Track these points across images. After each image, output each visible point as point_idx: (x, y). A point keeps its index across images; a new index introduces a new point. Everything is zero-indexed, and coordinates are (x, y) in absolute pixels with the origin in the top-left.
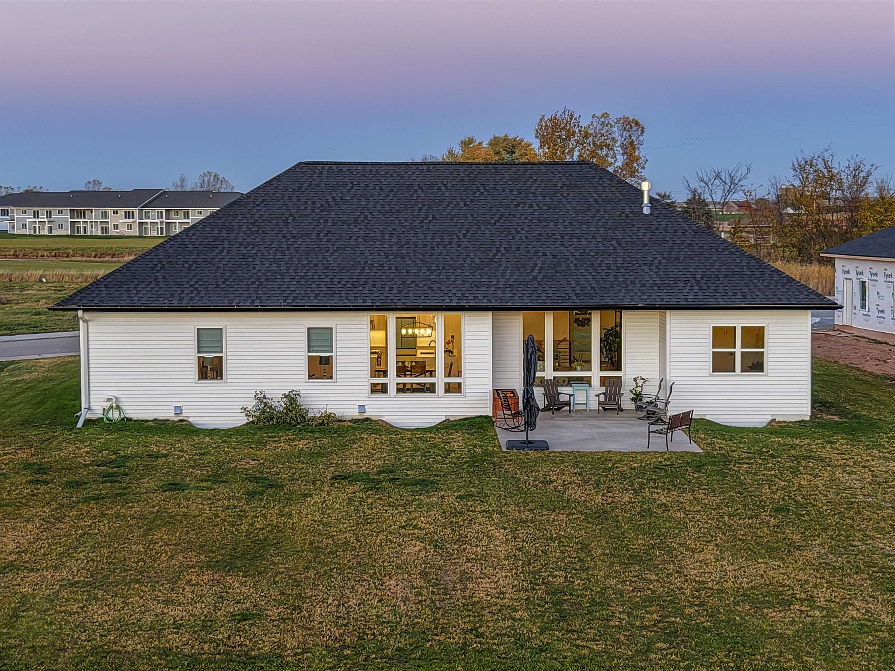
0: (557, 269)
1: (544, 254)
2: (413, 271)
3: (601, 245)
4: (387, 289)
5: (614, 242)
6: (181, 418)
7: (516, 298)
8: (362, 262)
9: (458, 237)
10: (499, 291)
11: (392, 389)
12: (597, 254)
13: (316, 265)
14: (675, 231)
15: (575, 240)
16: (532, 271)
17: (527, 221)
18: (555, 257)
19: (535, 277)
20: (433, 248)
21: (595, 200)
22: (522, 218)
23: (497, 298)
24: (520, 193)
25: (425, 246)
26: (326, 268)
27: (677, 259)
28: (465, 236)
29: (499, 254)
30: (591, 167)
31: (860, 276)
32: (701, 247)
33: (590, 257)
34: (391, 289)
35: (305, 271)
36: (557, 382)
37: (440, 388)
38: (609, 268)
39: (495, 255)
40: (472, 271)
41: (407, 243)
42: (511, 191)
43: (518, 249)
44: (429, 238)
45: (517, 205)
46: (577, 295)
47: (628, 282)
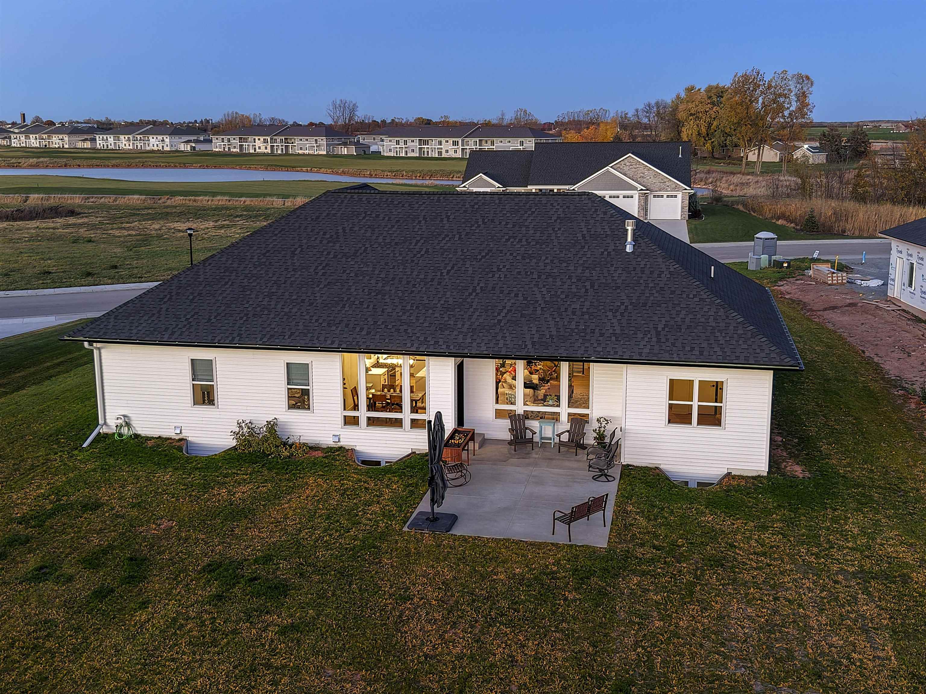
0: (524, 312)
1: (516, 295)
2: (387, 311)
3: (574, 286)
4: (358, 329)
5: (588, 284)
6: (181, 437)
7: (475, 344)
8: (346, 299)
9: (442, 273)
10: (461, 336)
11: (363, 421)
12: (567, 296)
13: (303, 301)
14: (652, 273)
15: (551, 279)
16: (499, 314)
17: (511, 257)
18: (525, 299)
19: (500, 321)
20: (414, 285)
21: (584, 237)
22: (508, 254)
23: (456, 344)
24: (514, 226)
25: (408, 283)
26: (311, 304)
27: (645, 304)
28: (448, 273)
29: (474, 294)
30: (589, 199)
31: (909, 258)
32: (673, 292)
33: (559, 300)
34: (362, 329)
35: (290, 307)
36: (527, 416)
37: (407, 423)
38: (574, 313)
39: (470, 294)
40: (442, 312)
41: (394, 279)
42: (507, 224)
43: (494, 288)
44: (415, 273)
45: (507, 240)
46: (533, 343)
47: (588, 331)
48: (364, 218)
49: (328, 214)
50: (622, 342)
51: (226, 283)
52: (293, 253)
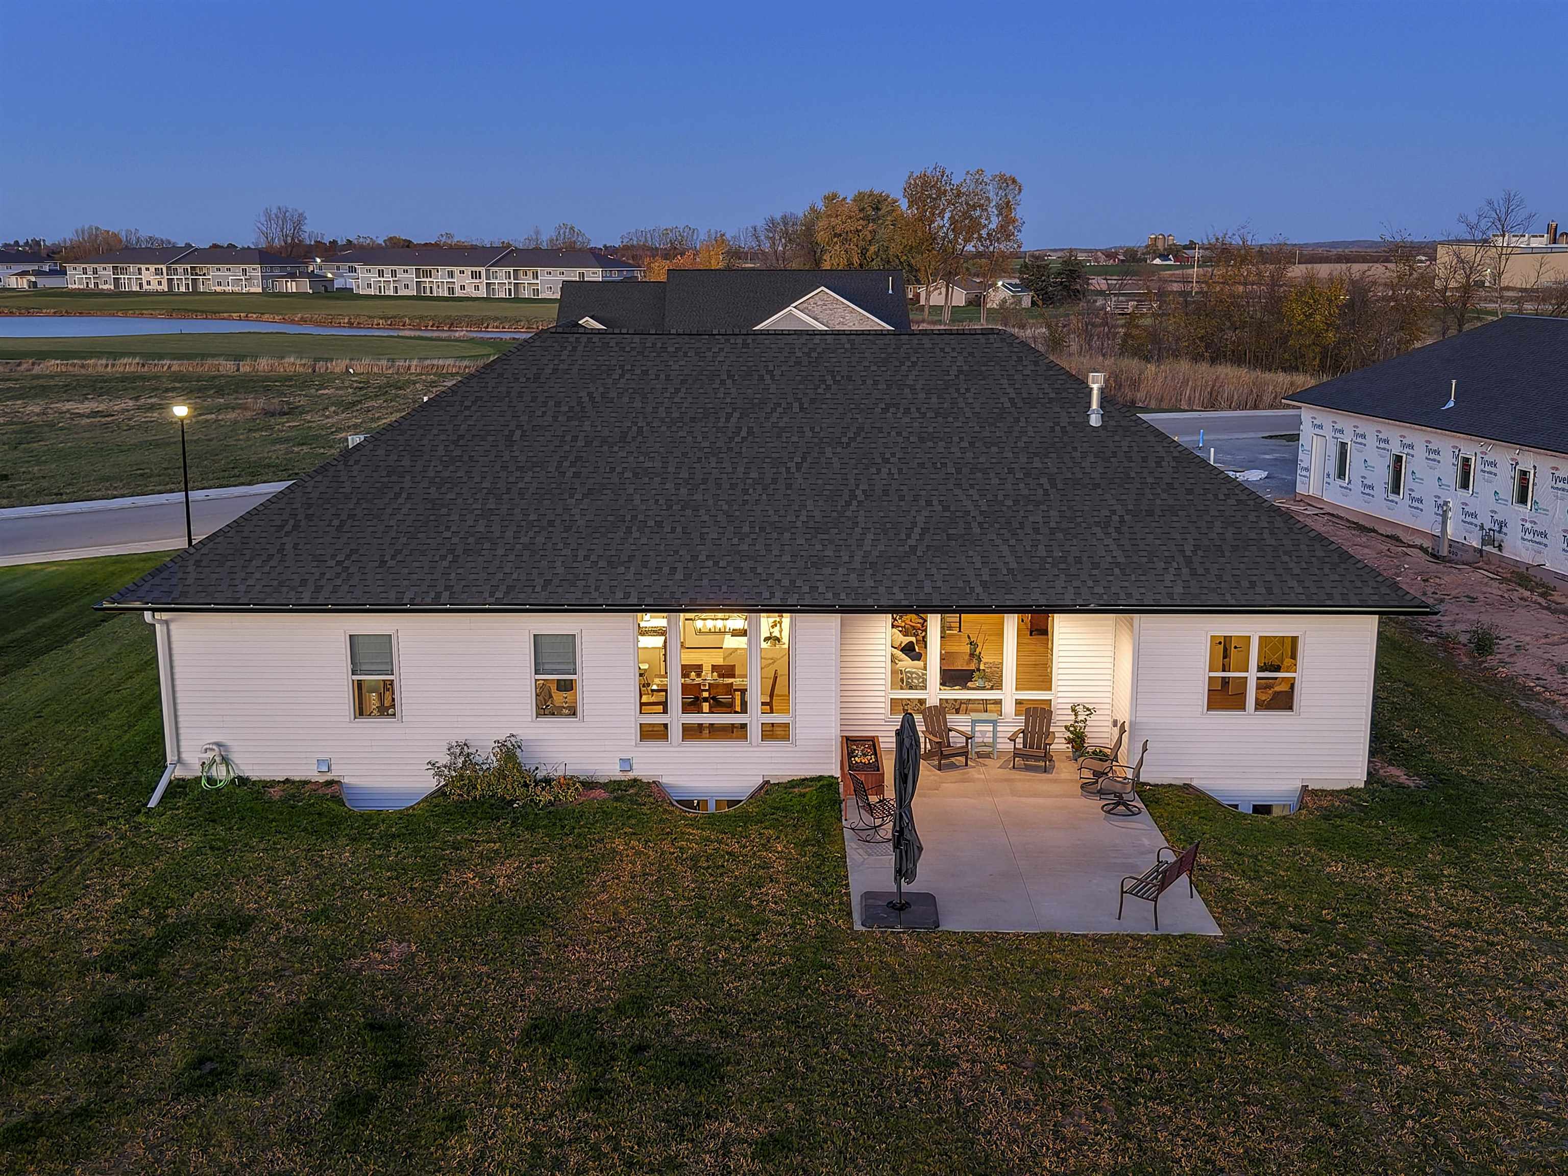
0: (950, 531)
1: (929, 503)
2: (711, 536)
3: (1022, 486)
4: (666, 570)
5: (1044, 481)
6: (329, 778)
7: (882, 590)
8: (628, 518)
9: (788, 469)
10: (853, 576)
11: (675, 732)
12: (1016, 502)
13: (551, 523)
14: (1144, 459)
15: (979, 475)
16: (909, 536)
17: (900, 439)
18: (946, 508)
19: (913, 549)
20: (745, 492)
21: (1012, 401)
22: (893, 433)
23: (849, 591)
24: (889, 387)
25: (733, 486)
26: (567, 529)
27: (1150, 513)
28: (799, 466)
29: (855, 503)
30: (1002, 340)
32: (1189, 492)
33: (1004, 508)
34: (673, 570)
35: (531, 534)
36: (946, 708)
37: (754, 731)
38: (1036, 530)
39: (848, 504)
40: (808, 536)
41: (705, 481)
42: (876, 383)
43: (886, 492)
44: (741, 469)
45: (885, 410)
46: (984, 584)
47: (1070, 559)
48: (622, 376)
49: (555, 370)
50: (1133, 578)
51: (397, 496)
52: (509, 438)
